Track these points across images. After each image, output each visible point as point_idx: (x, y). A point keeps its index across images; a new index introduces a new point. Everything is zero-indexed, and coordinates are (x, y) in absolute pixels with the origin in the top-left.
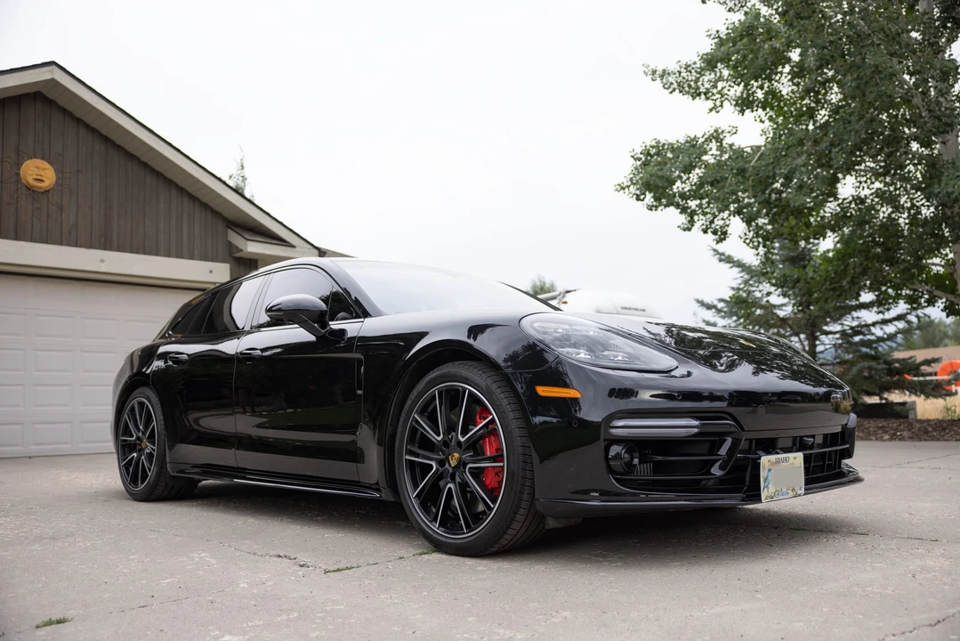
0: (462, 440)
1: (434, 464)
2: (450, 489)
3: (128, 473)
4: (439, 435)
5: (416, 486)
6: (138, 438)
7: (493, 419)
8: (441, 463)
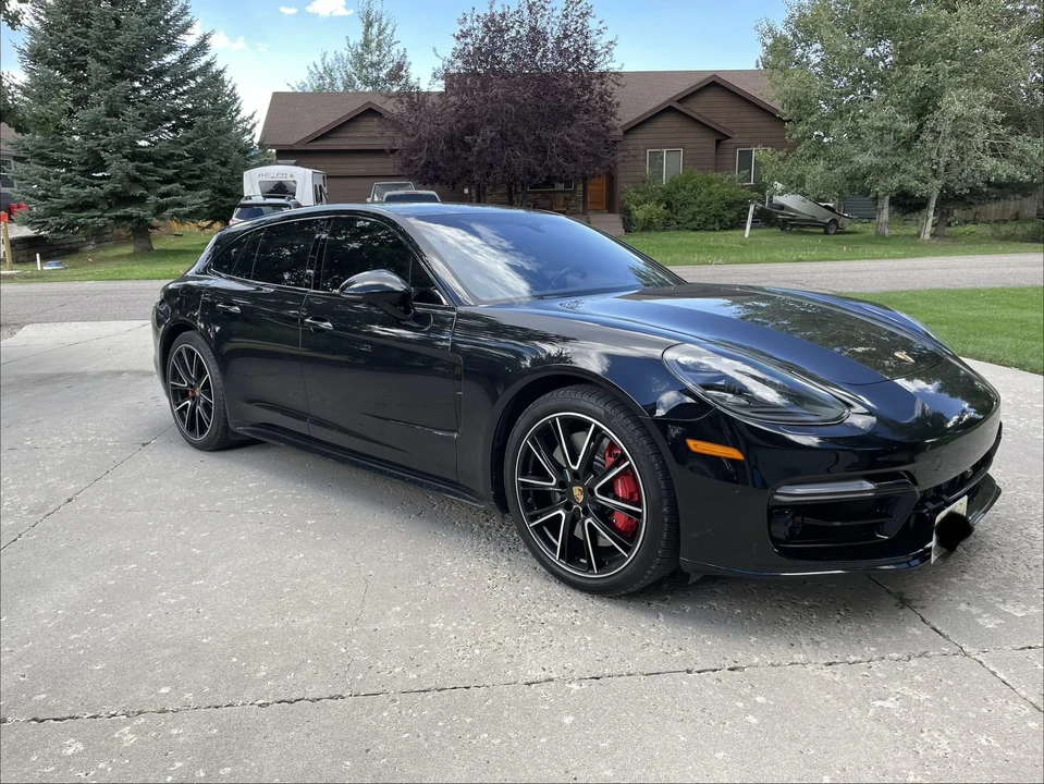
0: (576, 468)
1: (560, 512)
2: (589, 524)
3: (183, 420)
4: (551, 481)
5: (553, 547)
6: (190, 386)
7: (597, 427)
8: (568, 507)
